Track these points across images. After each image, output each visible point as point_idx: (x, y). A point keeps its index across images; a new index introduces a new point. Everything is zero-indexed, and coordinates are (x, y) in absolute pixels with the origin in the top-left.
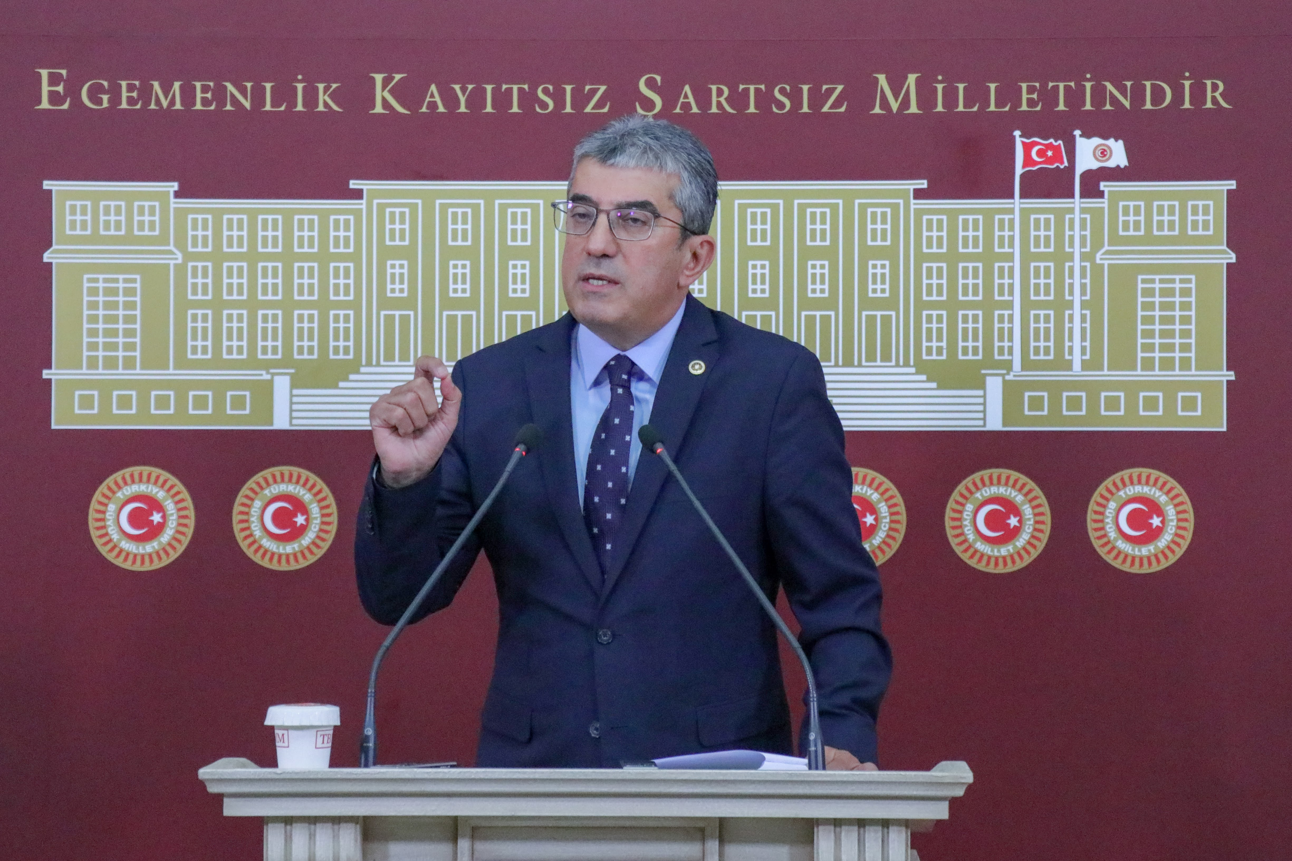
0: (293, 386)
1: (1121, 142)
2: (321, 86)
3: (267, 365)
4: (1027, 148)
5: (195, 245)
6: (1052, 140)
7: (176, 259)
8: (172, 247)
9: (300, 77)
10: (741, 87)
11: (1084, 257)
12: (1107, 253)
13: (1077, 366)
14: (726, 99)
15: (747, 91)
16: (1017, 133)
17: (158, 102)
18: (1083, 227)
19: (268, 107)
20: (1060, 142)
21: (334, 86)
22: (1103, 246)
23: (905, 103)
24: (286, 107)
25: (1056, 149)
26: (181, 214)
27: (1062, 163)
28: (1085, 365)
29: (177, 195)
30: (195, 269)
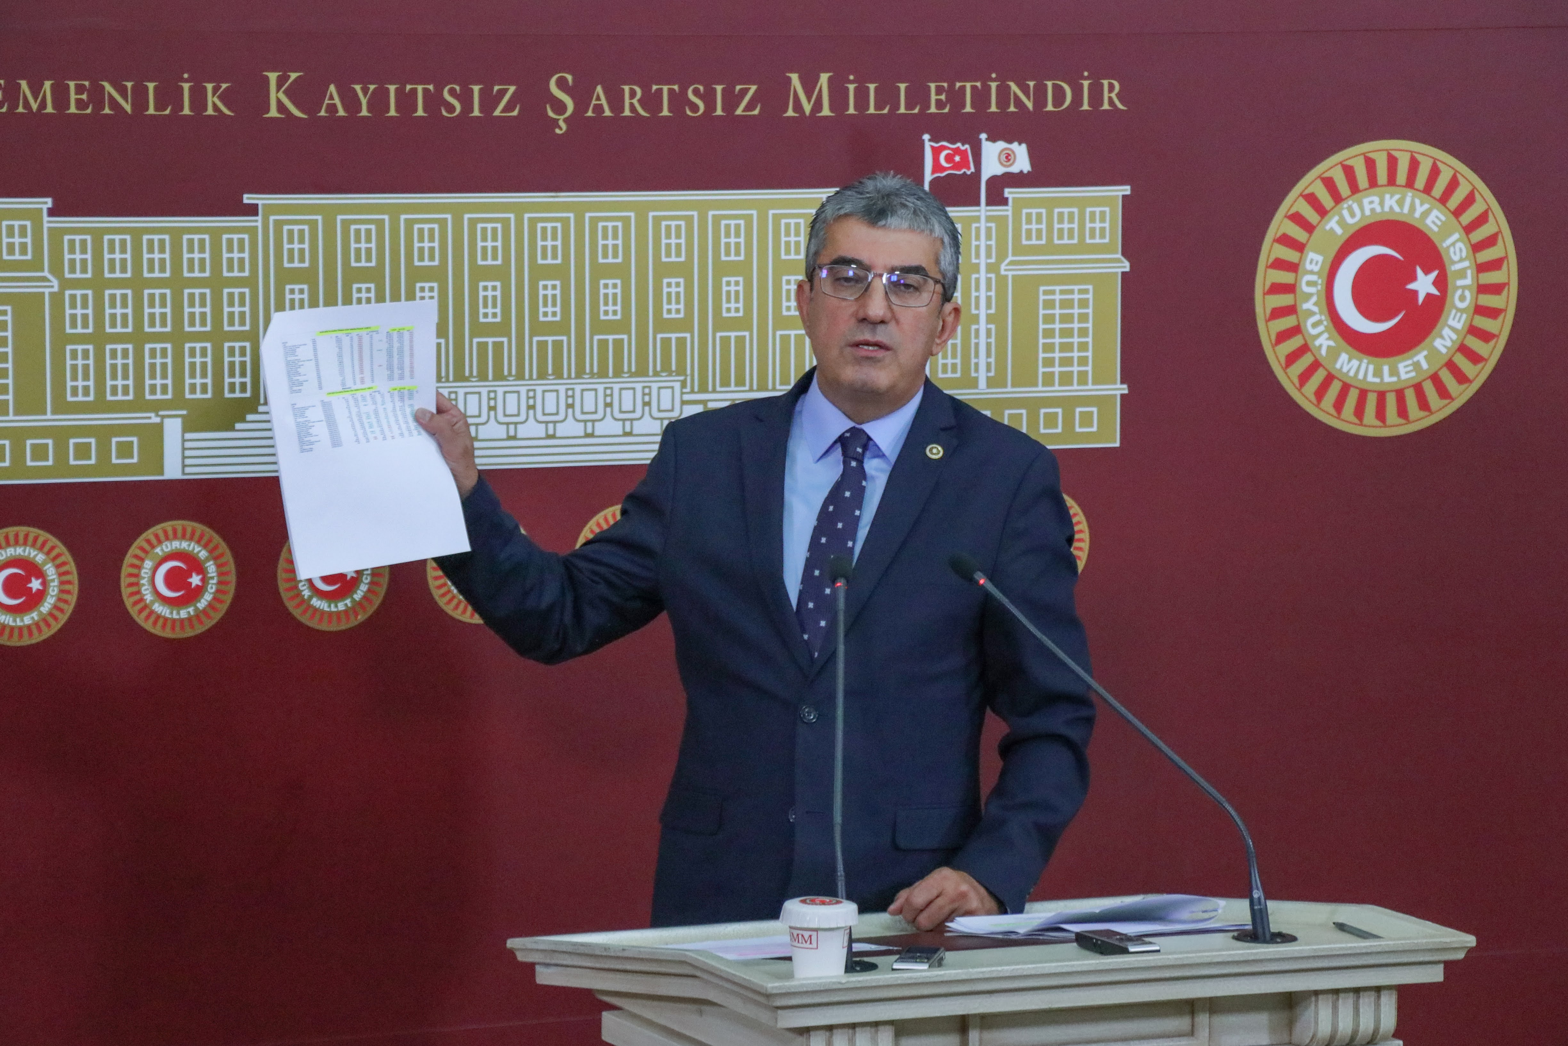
0: (186, 429)
1: (1024, 146)
2: (210, 87)
3: (156, 407)
4: (936, 152)
5: (73, 270)
6: (959, 145)
7: (52, 287)
8: (46, 274)
9: (186, 76)
10: (655, 87)
11: (990, 268)
12: (1012, 263)
13: (982, 383)
14: (639, 101)
15: (660, 91)
16: (926, 137)
17: (27, 105)
18: (989, 237)
19: (151, 111)
20: (967, 146)
21: (224, 86)
22: (1007, 256)
23: (818, 106)
24: (171, 110)
25: (963, 154)
26: (56, 235)
27: (969, 168)
28: (990, 383)
29: (52, 212)
30: (73, 297)
